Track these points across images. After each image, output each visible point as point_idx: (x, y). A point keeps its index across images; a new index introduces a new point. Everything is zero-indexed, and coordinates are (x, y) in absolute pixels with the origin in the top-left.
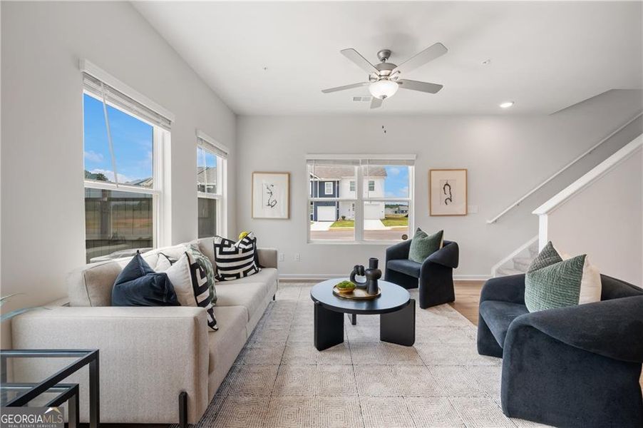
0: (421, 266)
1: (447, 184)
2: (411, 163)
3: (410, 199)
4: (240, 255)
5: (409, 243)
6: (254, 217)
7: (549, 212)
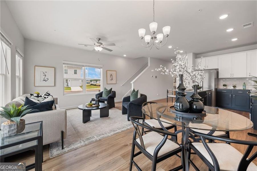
0: (107, 98)
1: (111, 75)
2: (101, 68)
3: (101, 79)
5: (102, 92)
7: (133, 83)
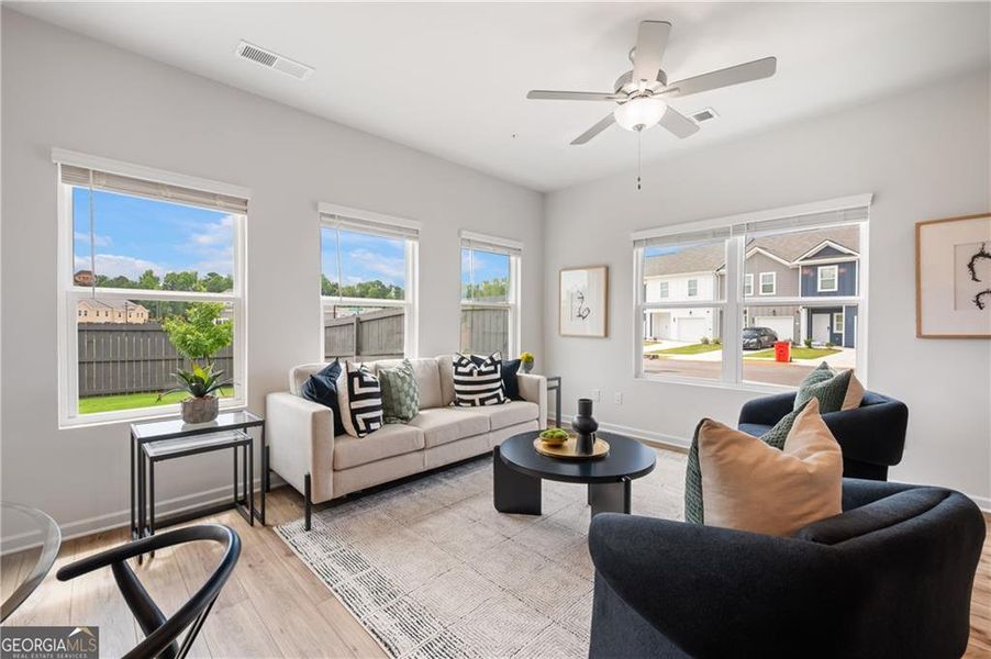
2: (861, 213)
3: (862, 296)
4: (475, 378)
6: (563, 332)
